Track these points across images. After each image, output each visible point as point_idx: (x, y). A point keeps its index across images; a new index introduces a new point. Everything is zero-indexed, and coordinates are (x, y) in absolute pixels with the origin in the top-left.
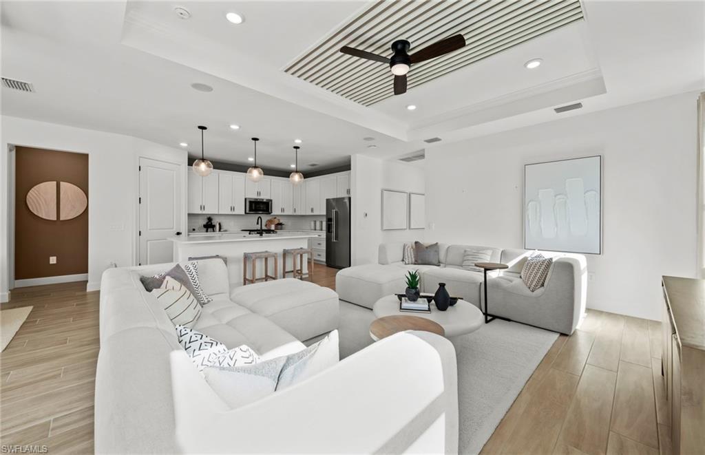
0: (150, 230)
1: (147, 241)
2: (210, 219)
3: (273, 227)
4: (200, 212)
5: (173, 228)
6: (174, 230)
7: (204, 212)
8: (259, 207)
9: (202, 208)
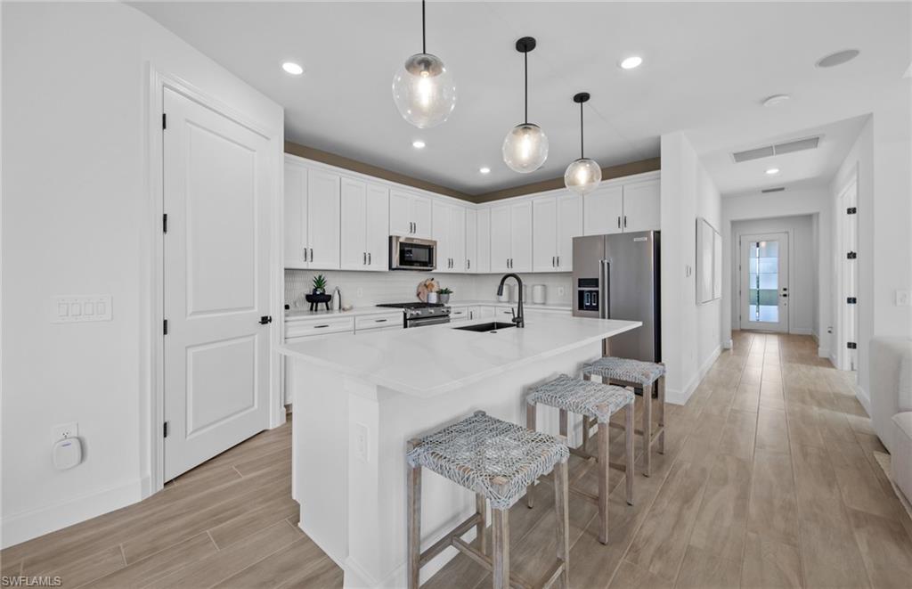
0: (194, 313)
1: (187, 348)
2: (320, 283)
3: (433, 299)
4: (304, 266)
5: (253, 308)
6: (256, 310)
7: (311, 266)
8: (413, 256)
9: (308, 255)
